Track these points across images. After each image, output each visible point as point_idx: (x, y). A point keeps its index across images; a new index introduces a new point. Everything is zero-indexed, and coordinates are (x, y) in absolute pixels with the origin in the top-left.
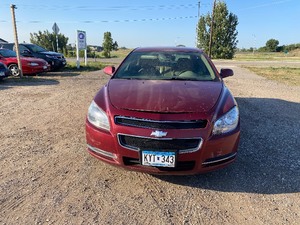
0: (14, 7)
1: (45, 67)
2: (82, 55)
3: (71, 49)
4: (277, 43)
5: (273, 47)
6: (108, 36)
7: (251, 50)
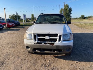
0: (5, 8)
1: (14, 25)
2: (25, 22)
3: (22, 19)
4: (84, 16)
5: (83, 17)
6: (33, 15)
7: (76, 18)
